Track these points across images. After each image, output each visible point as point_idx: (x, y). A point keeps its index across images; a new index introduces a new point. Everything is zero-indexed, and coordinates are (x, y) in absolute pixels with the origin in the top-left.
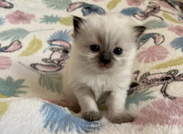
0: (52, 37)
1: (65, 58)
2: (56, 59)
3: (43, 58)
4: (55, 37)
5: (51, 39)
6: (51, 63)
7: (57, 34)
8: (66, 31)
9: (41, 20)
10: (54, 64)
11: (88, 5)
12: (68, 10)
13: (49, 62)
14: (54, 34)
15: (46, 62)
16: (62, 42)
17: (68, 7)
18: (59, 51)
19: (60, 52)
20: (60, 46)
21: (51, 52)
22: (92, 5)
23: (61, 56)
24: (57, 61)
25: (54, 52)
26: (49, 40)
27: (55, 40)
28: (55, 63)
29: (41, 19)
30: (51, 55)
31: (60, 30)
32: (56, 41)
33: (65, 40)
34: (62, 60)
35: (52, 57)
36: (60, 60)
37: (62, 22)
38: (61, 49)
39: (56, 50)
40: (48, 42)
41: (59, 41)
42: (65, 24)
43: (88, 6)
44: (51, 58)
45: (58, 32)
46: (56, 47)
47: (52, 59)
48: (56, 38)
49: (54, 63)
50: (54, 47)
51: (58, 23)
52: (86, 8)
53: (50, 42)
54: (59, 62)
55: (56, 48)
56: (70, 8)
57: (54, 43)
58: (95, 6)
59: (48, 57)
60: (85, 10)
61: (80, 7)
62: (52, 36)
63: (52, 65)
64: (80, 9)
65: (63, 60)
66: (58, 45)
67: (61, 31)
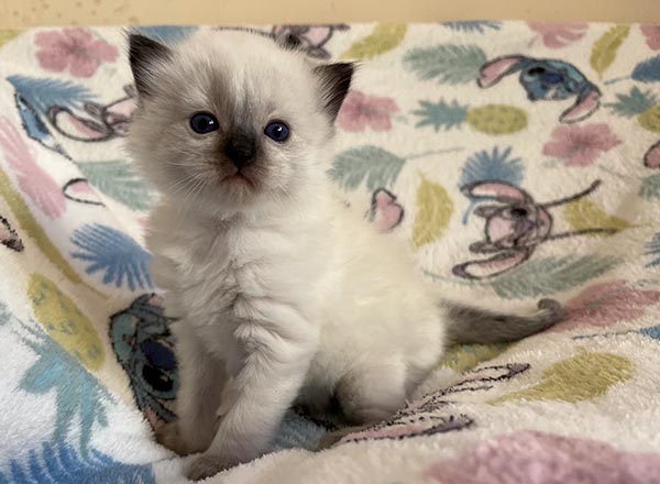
0: (466, 175)
1: (525, 230)
2: (504, 238)
3: (469, 244)
4: (474, 173)
5: (467, 182)
6: (496, 251)
7: (476, 164)
8: (495, 151)
9: (419, 119)
10: (504, 251)
11: (534, 61)
12: (480, 85)
13: (490, 251)
14: (468, 166)
15: (484, 252)
16: (497, 186)
17: (479, 75)
18: (501, 216)
19: (505, 219)
20: (499, 199)
21: (481, 222)
22: (545, 61)
23: (515, 227)
24: (509, 241)
25: (489, 219)
26: (462, 184)
27: (478, 184)
28: (507, 248)
29: (417, 113)
30: (486, 231)
31: (479, 150)
32: (484, 186)
33: (502, 179)
34: (519, 237)
35: (491, 233)
36: (516, 236)
37: (475, 123)
38: (505, 208)
39: (492, 212)
40: (462, 189)
41: (489, 185)
42: (486, 130)
43: (534, 66)
44: (488, 238)
45: (477, 155)
46: (489, 203)
47: (493, 239)
48: (478, 179)
49: (503, 248)
50: (483, 203)
51: (466, 126)
52: (531, 72)
53: (466, 191)
54: (516, 241)
55: (491, 208)
56: (484, 76)
57: (478, 191)
58: (556, 61)
59: (480, 238)
60: (529, 79)
61: (511, 71)
62: (464, 171)
63: (504, 255)
64: (515, 77)
65: (523, 235)
66: (492, 198)
67: (485, 153)
